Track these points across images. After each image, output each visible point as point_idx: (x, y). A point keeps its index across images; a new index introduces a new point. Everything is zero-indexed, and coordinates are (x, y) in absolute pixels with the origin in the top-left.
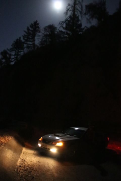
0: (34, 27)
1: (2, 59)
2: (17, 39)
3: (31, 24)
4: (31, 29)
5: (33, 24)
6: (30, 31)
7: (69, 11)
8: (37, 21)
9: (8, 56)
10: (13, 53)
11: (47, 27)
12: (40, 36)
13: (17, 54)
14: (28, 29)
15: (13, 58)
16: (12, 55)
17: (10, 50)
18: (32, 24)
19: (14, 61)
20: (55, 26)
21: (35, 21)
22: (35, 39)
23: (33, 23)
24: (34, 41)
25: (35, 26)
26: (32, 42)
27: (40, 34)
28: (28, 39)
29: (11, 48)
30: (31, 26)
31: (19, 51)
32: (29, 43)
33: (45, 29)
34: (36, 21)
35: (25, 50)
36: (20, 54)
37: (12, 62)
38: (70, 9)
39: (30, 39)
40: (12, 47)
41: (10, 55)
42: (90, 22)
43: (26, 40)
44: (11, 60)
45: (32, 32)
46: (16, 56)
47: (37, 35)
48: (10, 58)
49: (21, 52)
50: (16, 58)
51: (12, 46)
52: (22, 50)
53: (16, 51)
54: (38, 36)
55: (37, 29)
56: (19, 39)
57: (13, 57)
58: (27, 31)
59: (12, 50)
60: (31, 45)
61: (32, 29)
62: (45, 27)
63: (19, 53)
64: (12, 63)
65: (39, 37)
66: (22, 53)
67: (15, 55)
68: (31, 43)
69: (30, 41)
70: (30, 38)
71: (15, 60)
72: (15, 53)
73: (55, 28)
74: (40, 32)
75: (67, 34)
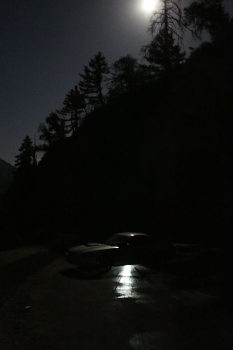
0: (96, 65)
1: (51, 129)
2: (72, 91)
3: (90, 61)
4: (91, 69)
5: (95, 60)
6: (90, 74)
7: (156, 24)
8: (100, 54)
9: (59, 123)
10: (68, 117)
11: (118, 62)
12: (109, 79)
13: (75, 118)
14: (87, 70)
15: (69, 126)
16: (67, 120)
17: (61, 112)
18: (92, 61)
19: (70, 130)
20: (134, 58)
21: (97, 54)
22: (101, 86)
23: (94, 58)
24: (100, 89)
25: (98, 63)
26: (97, 92)
27: (109, 76)
28: (90, 89)
29: (63, 108)
30: (90, 65)
31: (78, 110)
32: (90, 95)
33: (116, 66)
34: (99, 52)
35: (87, 108)
36: (80, 117)
37: (68, 132)
38: (158, 21)
39: (93, 88)
40: (64, 106)
41: (63, 121)
42: (199, 38)
43: (86, 91)
44: (65, 129)
45: (93, 75)
46: (73, 122)
47: (103, 79)
48: (63, 126)
49: (80, 112)
50: (74, 125)
51: (64, 104)
52: (81, 110)
53: (72, 113)
54: (105, 81)
55: (103, 67)
56: (74, 90)
57: (68, 123)
58: (84, 74)
59: (65, 111)
60: (96, 97)
61: (94, 70)
62: (115, 63)
63: (78, 115)
64: (69, 135)
65: (107, 82)
66: (82, 115)
67: (71, 119)
68: (95, 95)
69: (93, 92)
70: (91, 86)
71: (72, 128)
72: (72, 116)
73: (134, 61)
74: (108, 72)
75: (154, 69)
